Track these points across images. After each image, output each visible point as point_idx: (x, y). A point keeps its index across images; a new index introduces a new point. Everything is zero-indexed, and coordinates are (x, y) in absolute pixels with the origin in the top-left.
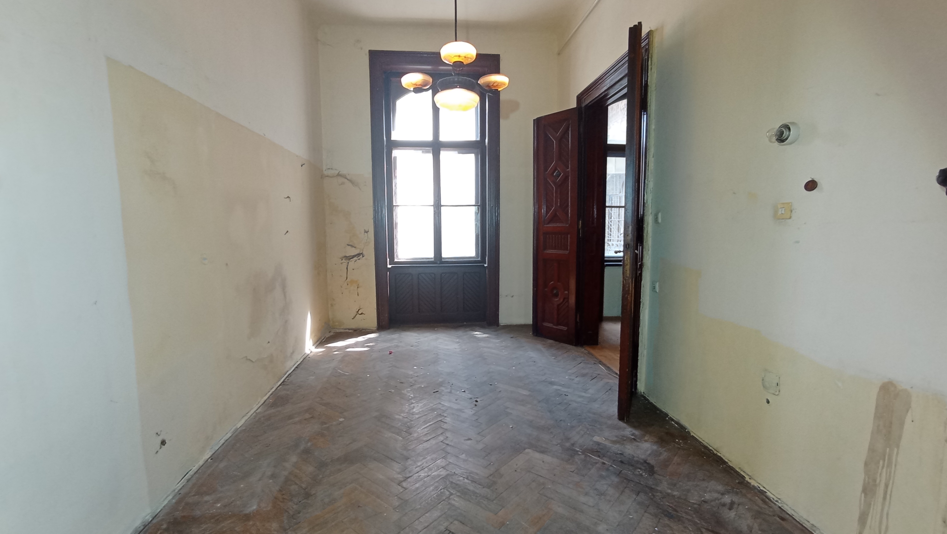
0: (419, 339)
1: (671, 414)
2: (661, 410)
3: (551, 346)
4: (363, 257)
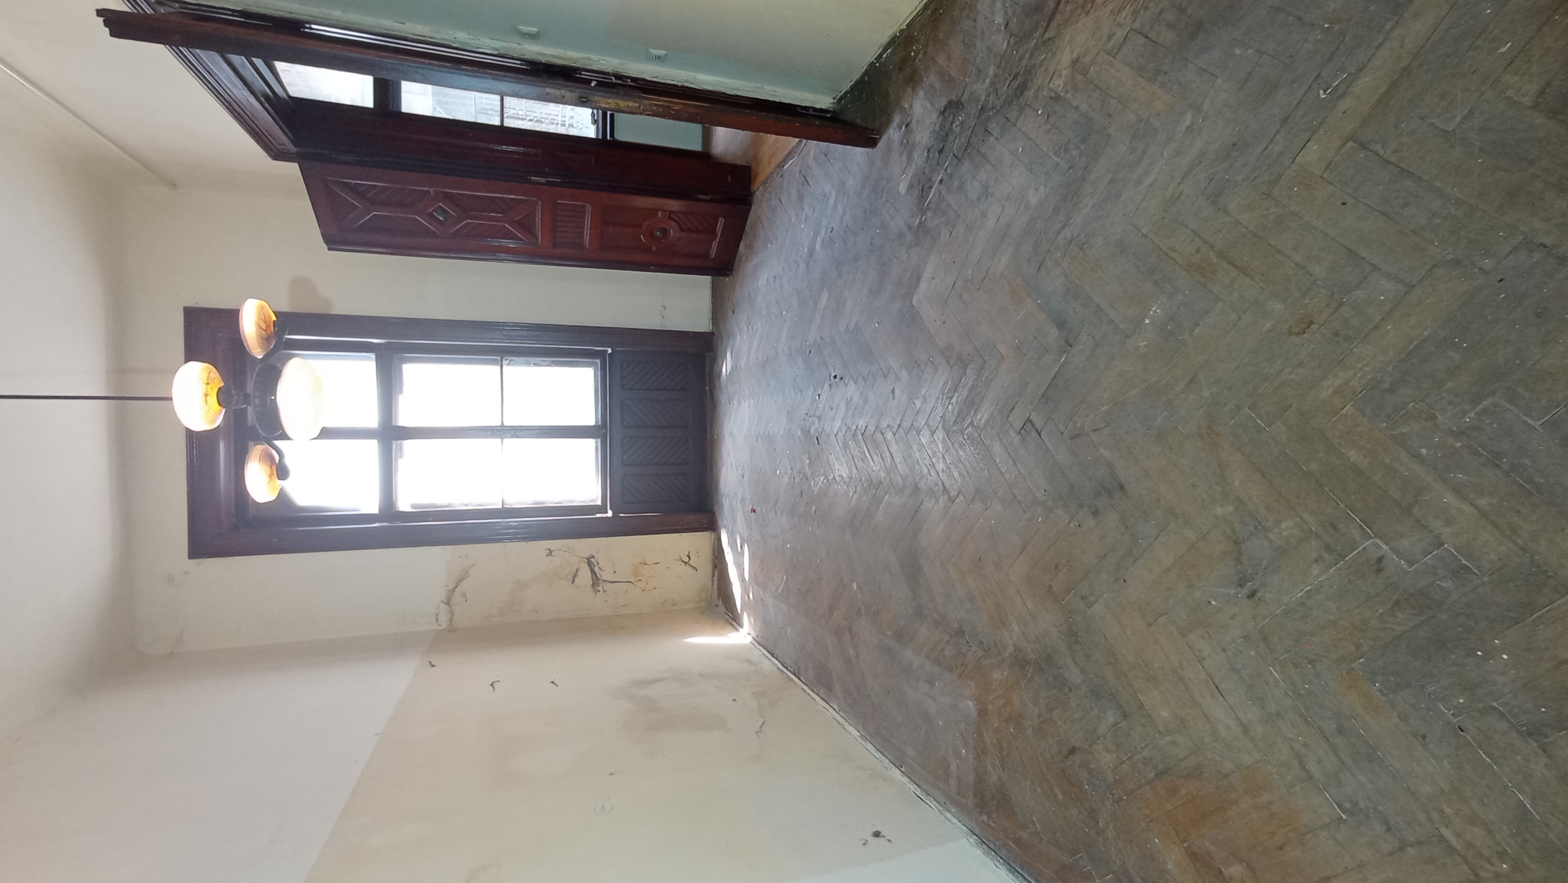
0: (732, 464)
1: (870, 56)
2: (864, 73)
3: (750, 247)
4: (593, 557)
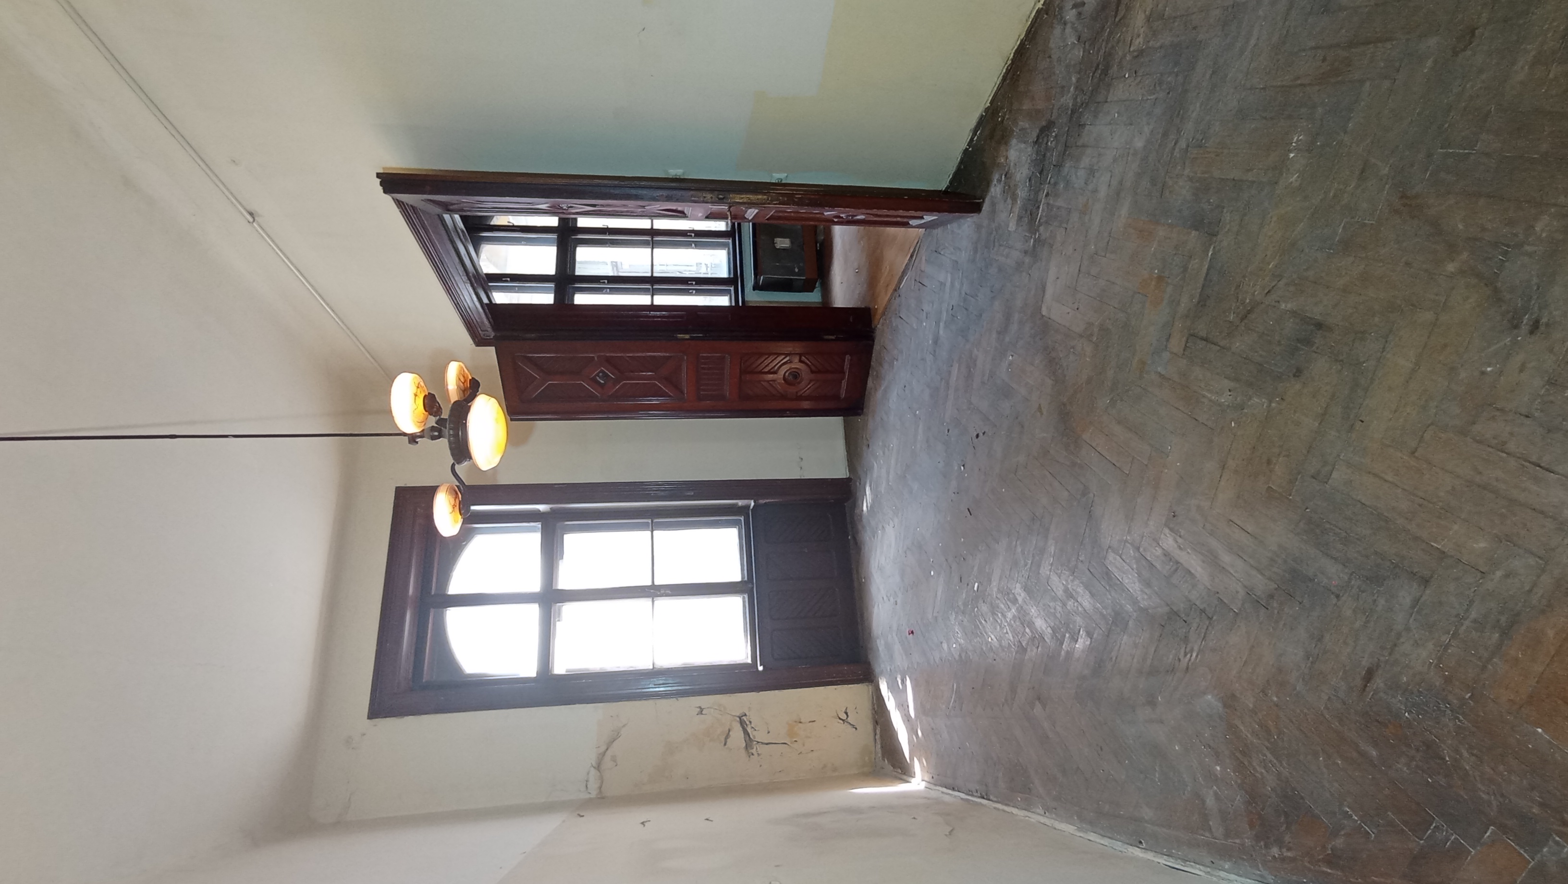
0: (883, 598)
1: (964, 145)
2: (961, 160)
3: (878, 377)
4: (745, 715)
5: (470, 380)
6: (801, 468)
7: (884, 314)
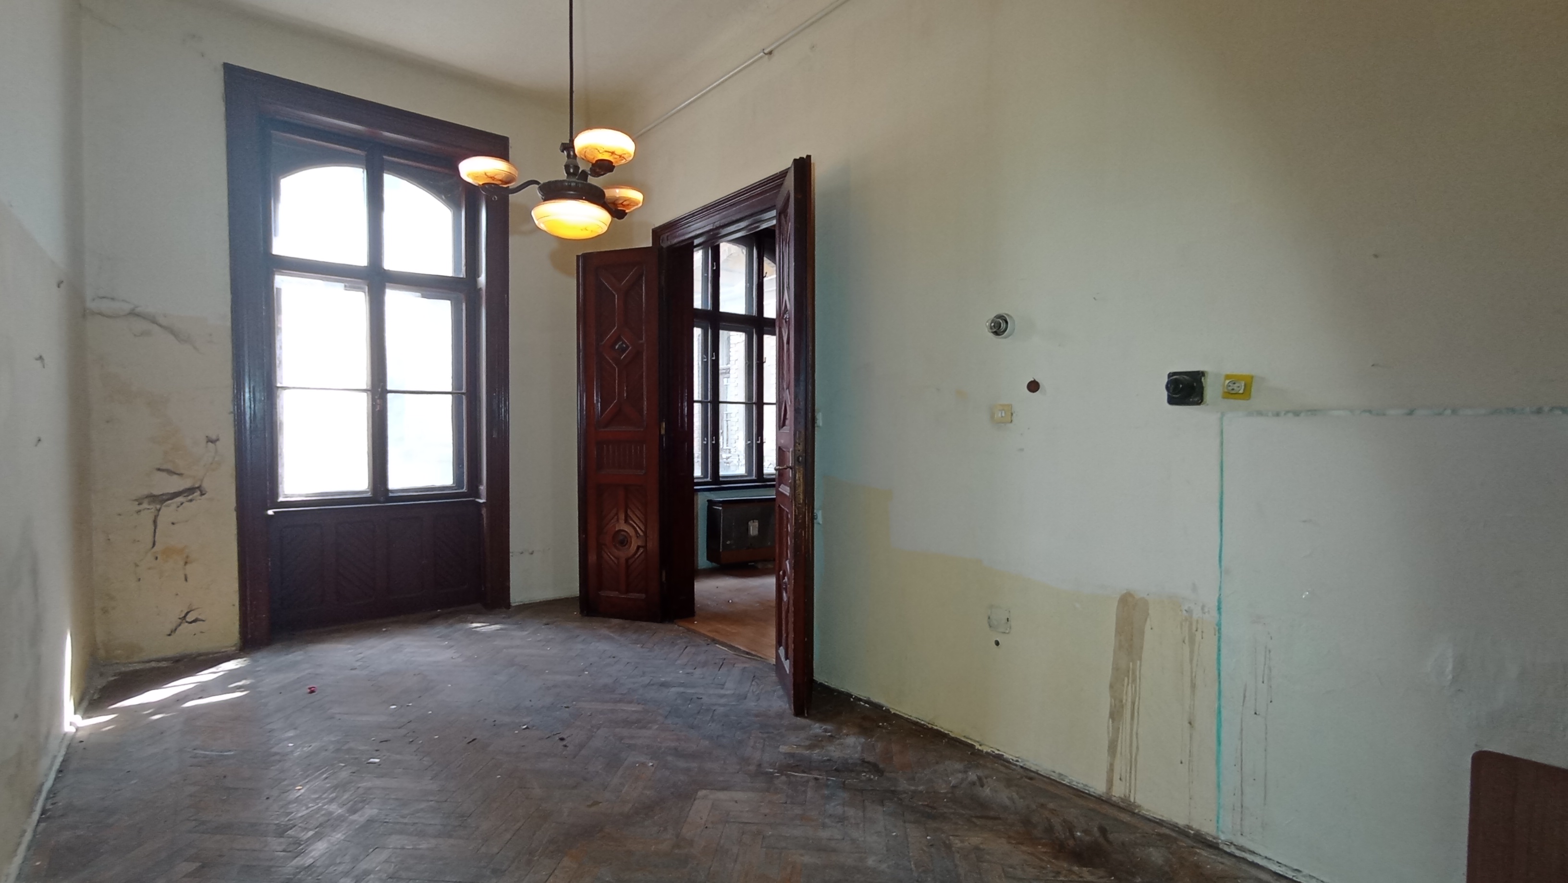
0: (361, 653)
1: (856, 691)
2: (838, 690)
3: (622, 629)
4: (201, 494)
5: (624, 211)
6: (522, 553)
7: (689, 630)
